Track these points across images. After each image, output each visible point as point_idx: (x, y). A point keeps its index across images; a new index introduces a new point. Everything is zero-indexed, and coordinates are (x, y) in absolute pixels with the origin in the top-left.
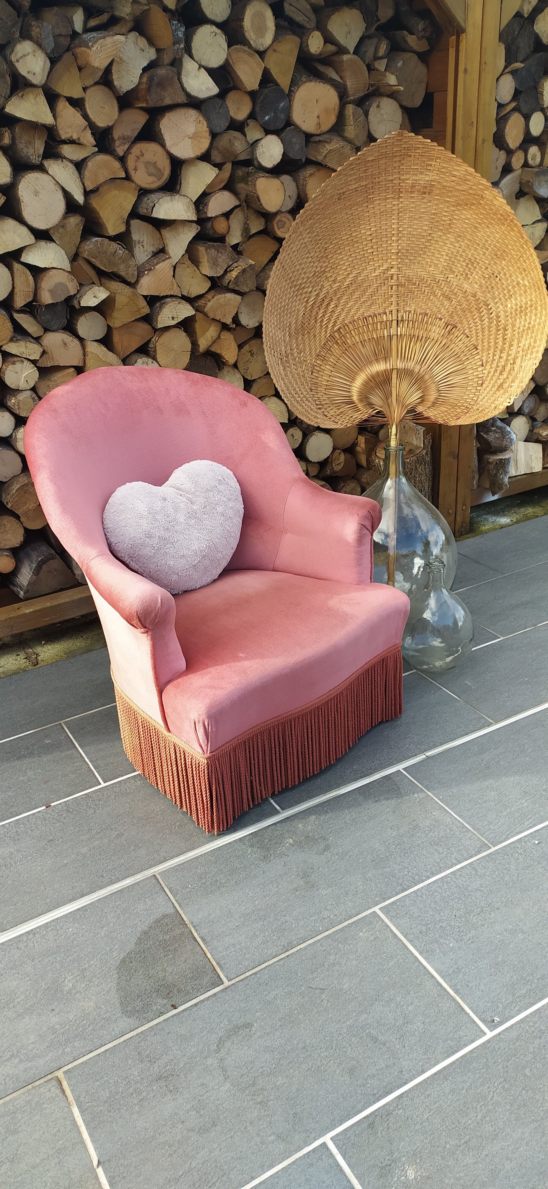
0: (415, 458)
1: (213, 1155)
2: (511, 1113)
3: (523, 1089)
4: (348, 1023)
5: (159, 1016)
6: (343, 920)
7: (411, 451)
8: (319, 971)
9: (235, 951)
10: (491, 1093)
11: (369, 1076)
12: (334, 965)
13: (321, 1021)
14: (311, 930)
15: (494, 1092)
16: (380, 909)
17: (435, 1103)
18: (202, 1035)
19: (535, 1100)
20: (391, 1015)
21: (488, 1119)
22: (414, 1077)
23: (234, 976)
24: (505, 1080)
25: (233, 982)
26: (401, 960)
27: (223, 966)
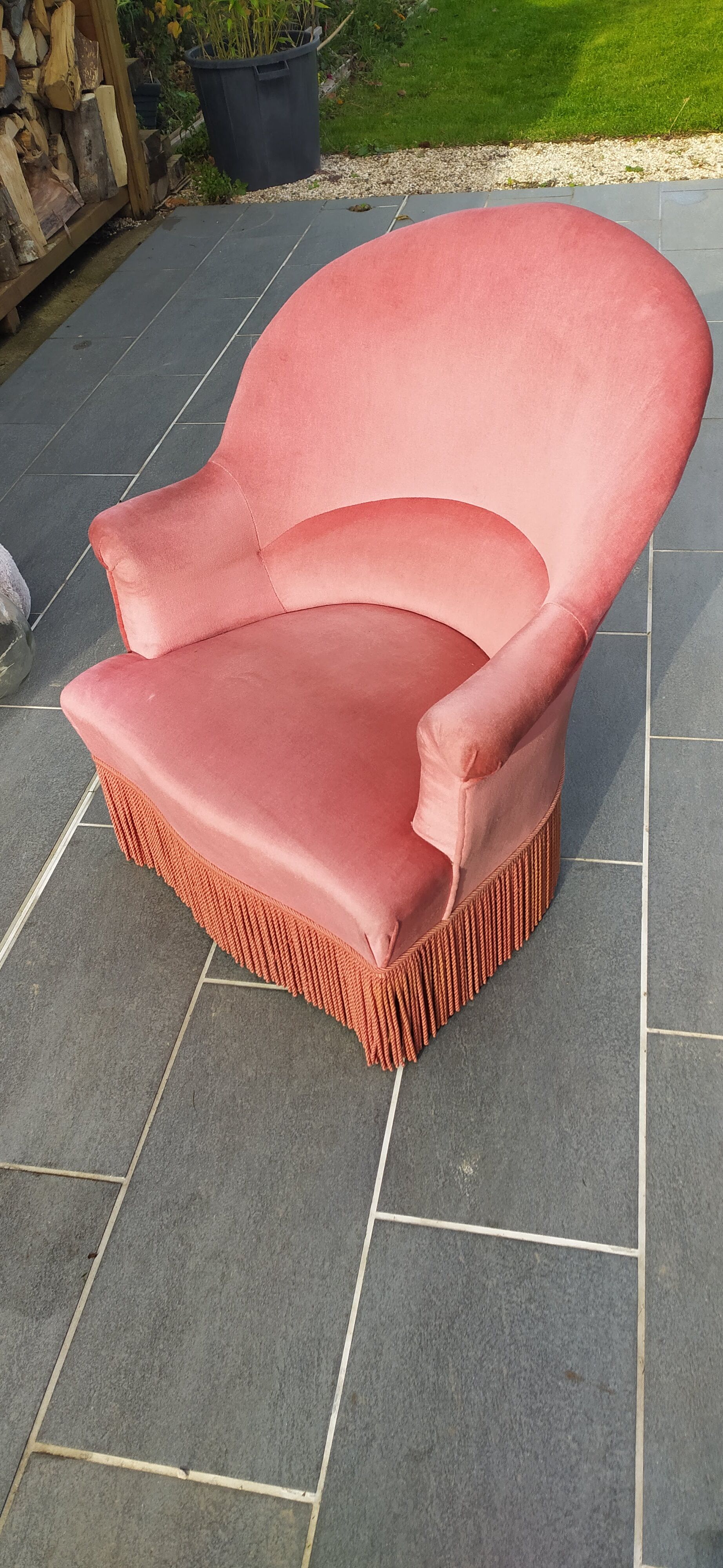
1: (290, 1338)
2: (490, 1047)
3: (480, 1021)
4: (287, 1103)
5: (85, 1281)
6: (182, 1017)
8: (210, 1083)
9: (99, 1144)
10: (461, 1046)
11: (353, 1128)
12: (218, 1065)
13: (261, 1125)
14: (160, 1054)
15: (462, 1044)
16: (207, 976)
17: (429, 1096)
18: (154, 1251)
19: (497, 1021)
20: (316, 1060)
21: (479, 1069)
22: (390, 1092)
23: (126, 1167)
24: (461, 1027)
25: (130, 1173)
26: (276, 1006)
27: (102, 1168)
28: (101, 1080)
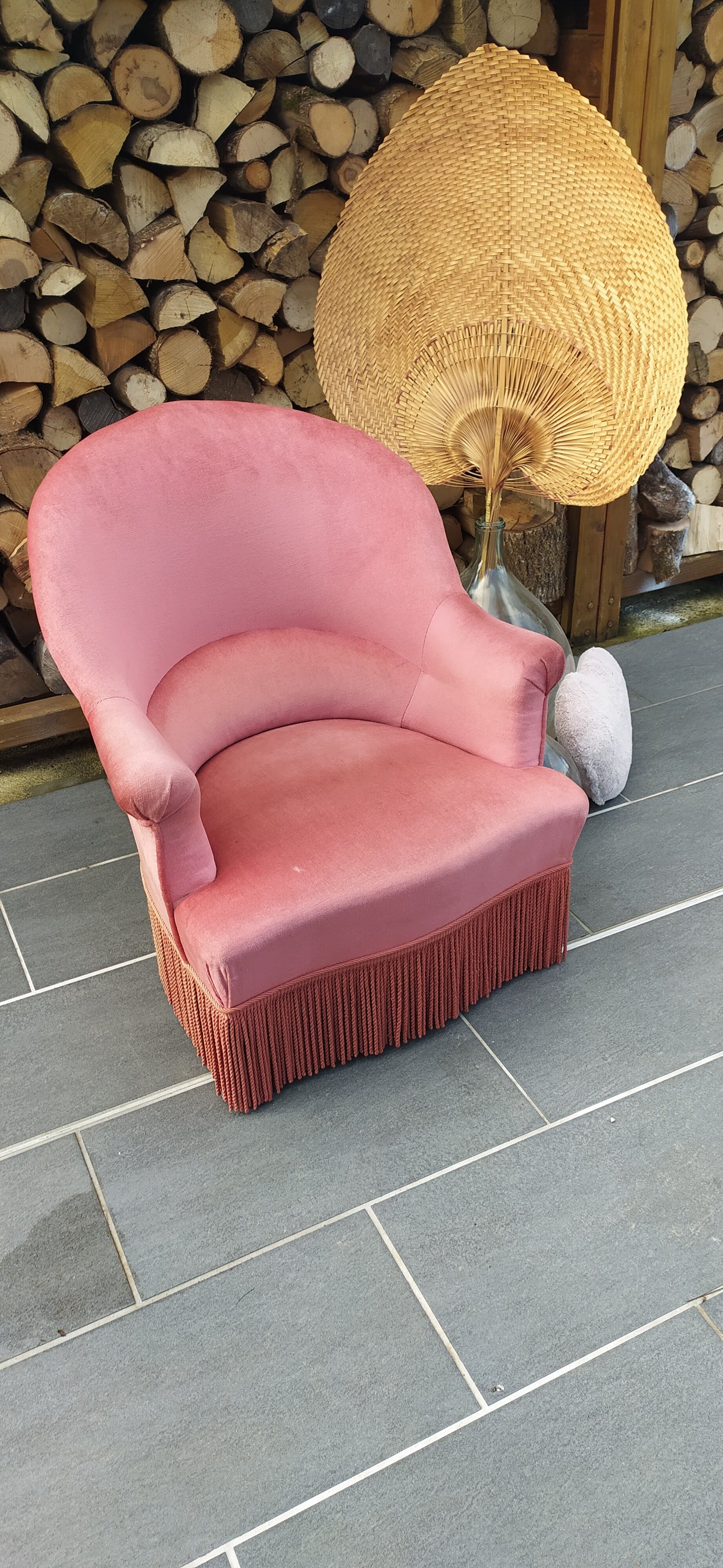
0: (540, 529)
2: (492, 1532)
3: (515, 1497)
4: (293, 1377)
5: (39, 1345)
6: (318, 1219)
7: (536, 518)
8: (270, 1295)
9: (161, 1256)
10: (470, 1499)
11: (306, 1458)
12: (292, 1287)
13: (256, 1371)
14: (271, 1233)
15: (473, 1498)
16: (373, 1206)
17: (389, 1507)
18: (91, 1377)
19: (529, 1515)
20: (355, 1368)
21: (457, 1537)
22: (368, 1465)
23: (152, 1294)
24: (493, 1481)
25: (150, 1301)
26: (387, 1287)
27: (140, 1277)
28: (218, 1209)
